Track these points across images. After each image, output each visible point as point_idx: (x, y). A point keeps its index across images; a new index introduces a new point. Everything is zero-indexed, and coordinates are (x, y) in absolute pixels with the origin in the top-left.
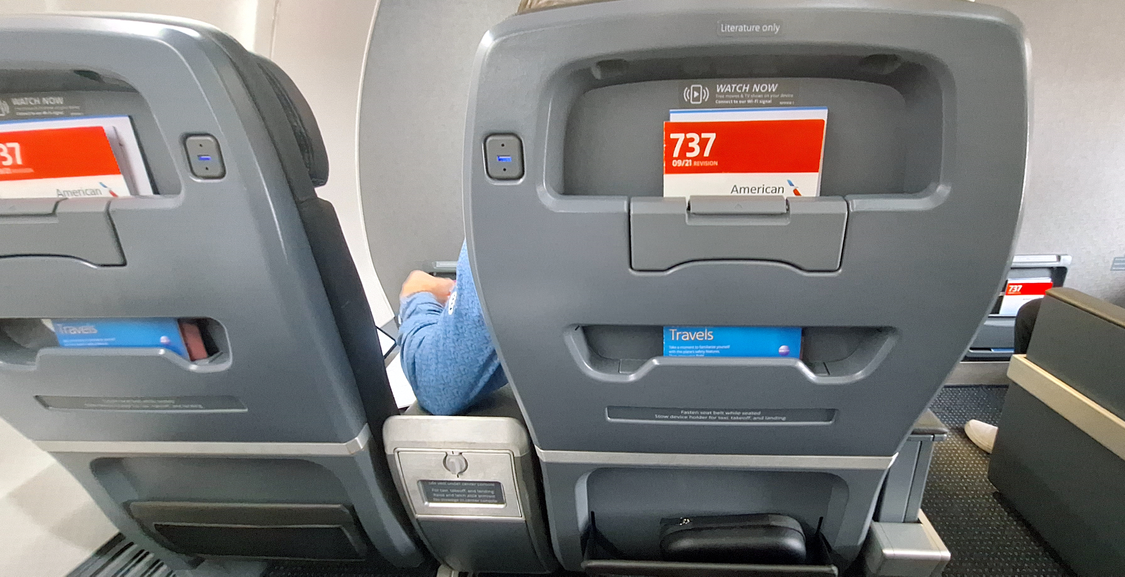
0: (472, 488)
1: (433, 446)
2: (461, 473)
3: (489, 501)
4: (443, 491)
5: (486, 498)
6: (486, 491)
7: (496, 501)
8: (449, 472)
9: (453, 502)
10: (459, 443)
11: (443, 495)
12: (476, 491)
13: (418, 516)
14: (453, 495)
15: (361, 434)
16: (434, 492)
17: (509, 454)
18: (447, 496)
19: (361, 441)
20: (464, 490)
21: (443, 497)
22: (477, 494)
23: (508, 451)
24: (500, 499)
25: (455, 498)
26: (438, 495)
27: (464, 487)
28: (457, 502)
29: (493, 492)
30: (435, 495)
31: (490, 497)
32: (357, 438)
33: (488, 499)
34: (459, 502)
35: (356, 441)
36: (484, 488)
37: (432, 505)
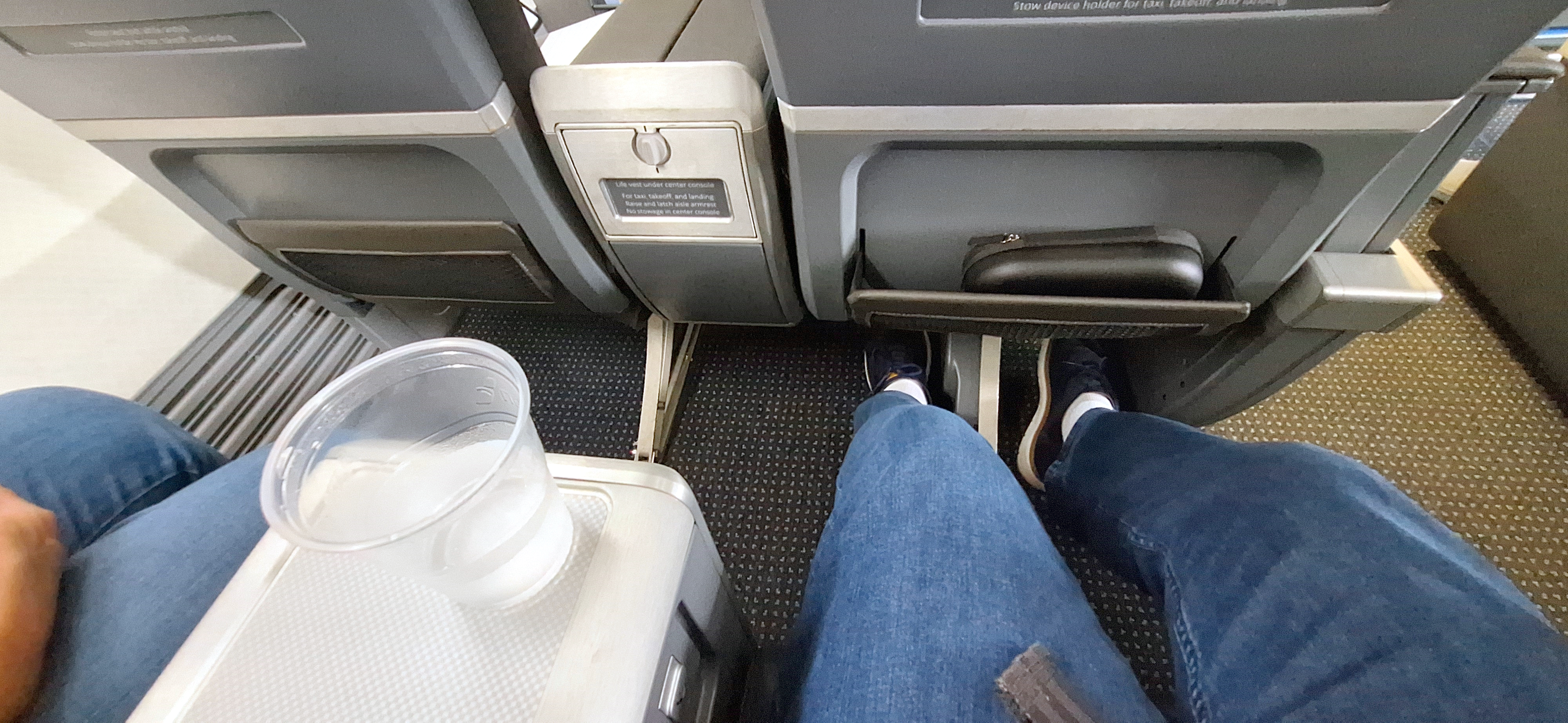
0: (681, 191)
1: (613, 119)
2: (662, 164)
3: (708, 212)
4: (639, 197)
5: (702, 208)
6: (702, 197)
7: (718, 213)
8: (644, 163)
9: (655, 215)
10: (653, 110)
11: (640, 204)
12: (688, 196)
13: (608, 237)
14: (654, 204)
15: (497, 98)
16: (626, 199)
17: (734, 128)
18: (646, 204)
19: (499, 107)
20: (669, 196)
21: (639, 208)
22: (689, 201)
23: (732, 124)
24: (723, 209)
25: (657, 208)
26: (632, 204)
27: (669, 190)
28: (661, 215)
29: (712, 198)
30: (627, 203)
31: (708, 205)
32: (492, 104)
33: (706, 208)
34: (665, 215)
35: (492, 107)
36: (699, 191)
37: (626, 219)
